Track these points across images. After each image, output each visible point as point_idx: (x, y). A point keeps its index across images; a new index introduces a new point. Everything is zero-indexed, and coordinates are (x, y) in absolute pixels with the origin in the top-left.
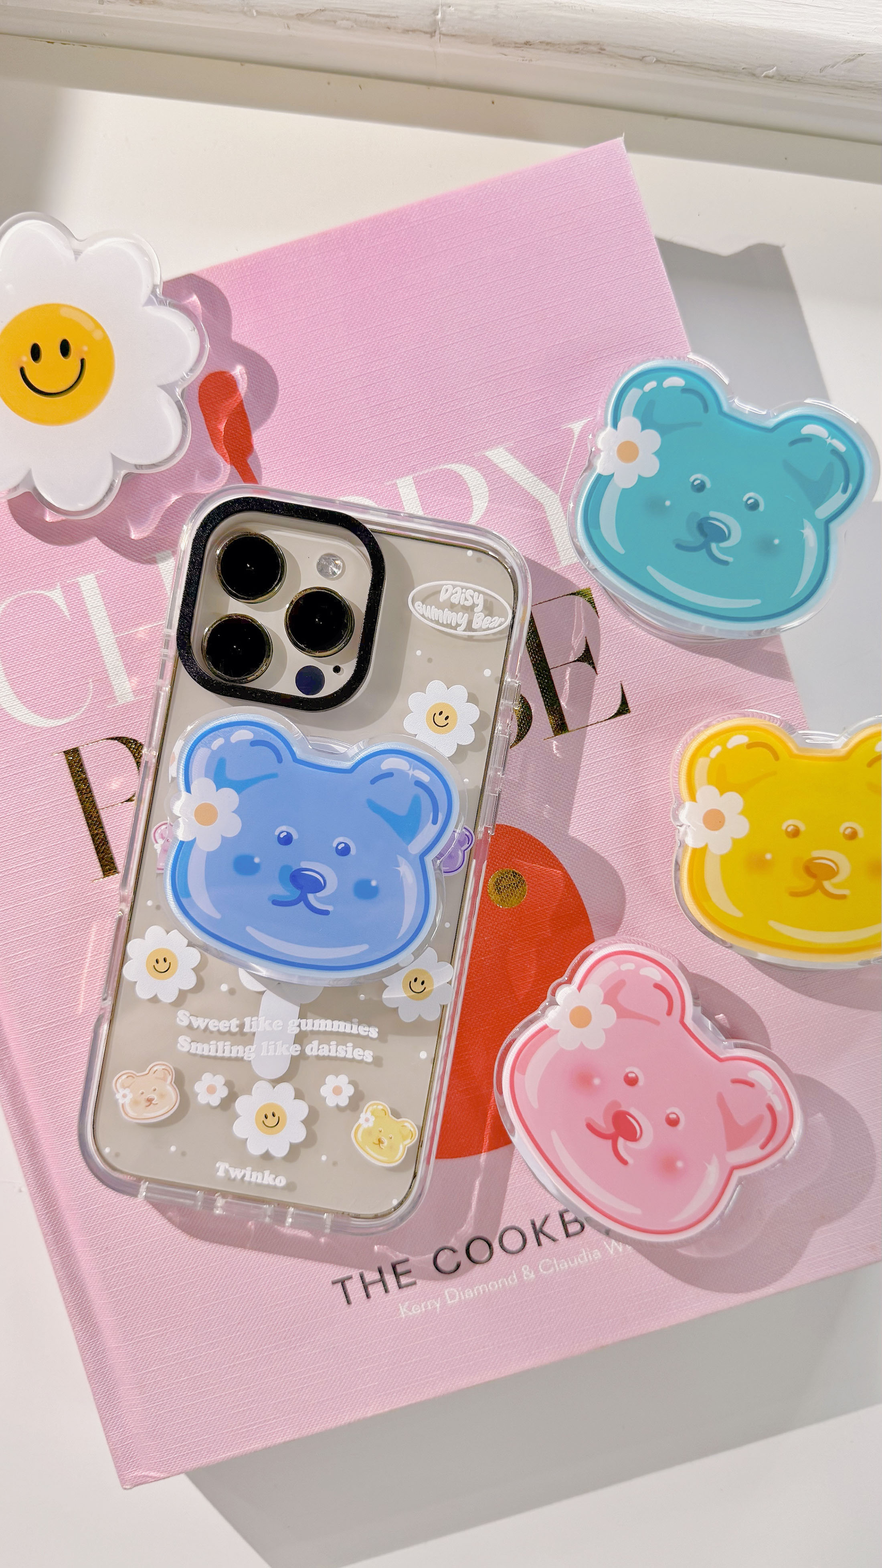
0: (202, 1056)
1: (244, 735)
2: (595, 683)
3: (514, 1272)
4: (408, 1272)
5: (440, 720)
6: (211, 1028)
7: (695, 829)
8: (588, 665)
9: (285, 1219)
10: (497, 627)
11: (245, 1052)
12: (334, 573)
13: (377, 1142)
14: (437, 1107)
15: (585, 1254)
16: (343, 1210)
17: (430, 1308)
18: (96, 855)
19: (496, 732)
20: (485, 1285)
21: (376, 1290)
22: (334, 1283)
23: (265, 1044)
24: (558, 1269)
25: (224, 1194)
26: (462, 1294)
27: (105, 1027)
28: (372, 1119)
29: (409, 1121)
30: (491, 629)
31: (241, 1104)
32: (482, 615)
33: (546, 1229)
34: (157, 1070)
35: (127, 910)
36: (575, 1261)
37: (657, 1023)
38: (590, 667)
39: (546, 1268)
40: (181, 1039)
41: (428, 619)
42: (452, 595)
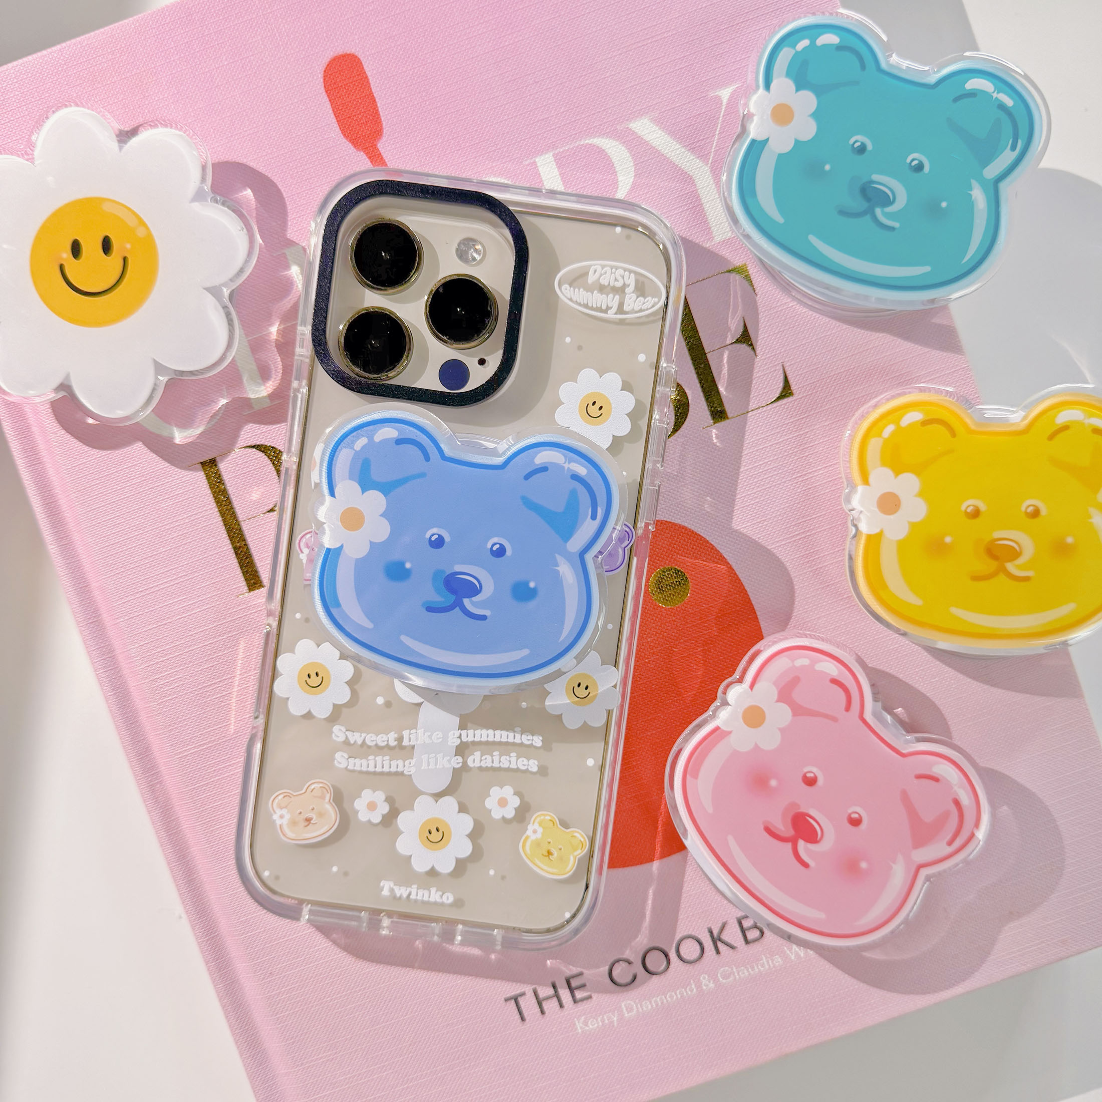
0: (361, 772)
1: (389, 433)
2: (755, 366)
3: (692, 982)
4: (583, 986)
5: (593, 410)
6: (369, 743)
7: (868, 514)
8: (746, 347)
9: (454, 937)
10: (650, 308)
11: (404, 766)
12: (474, 259)
13: (547, 854)
14: (607, 817)
15: (765, 960)
16: (514, 926)
17: (607, 1021)
18: (240, 569)
19: (653, 421)
20: (663, 997)
21: (551, 1006)
22: (506, 1000)
24: (737, 977)
25: (390, 914)
26: (639, 1006)
27: (258, 746)
28: (540, 830)
29: (580, 832)
30: (644, 310)
31: (404, 820)
32: (634, 296)
33: (724, 937)
34: (314, 789)
35: (275, 624)
36: (756, 968)
37: (834, 719)
38: (749, 349)
39: (726, 977)
40: (338, 755)
41: (576, 303)
42: (600, 276)
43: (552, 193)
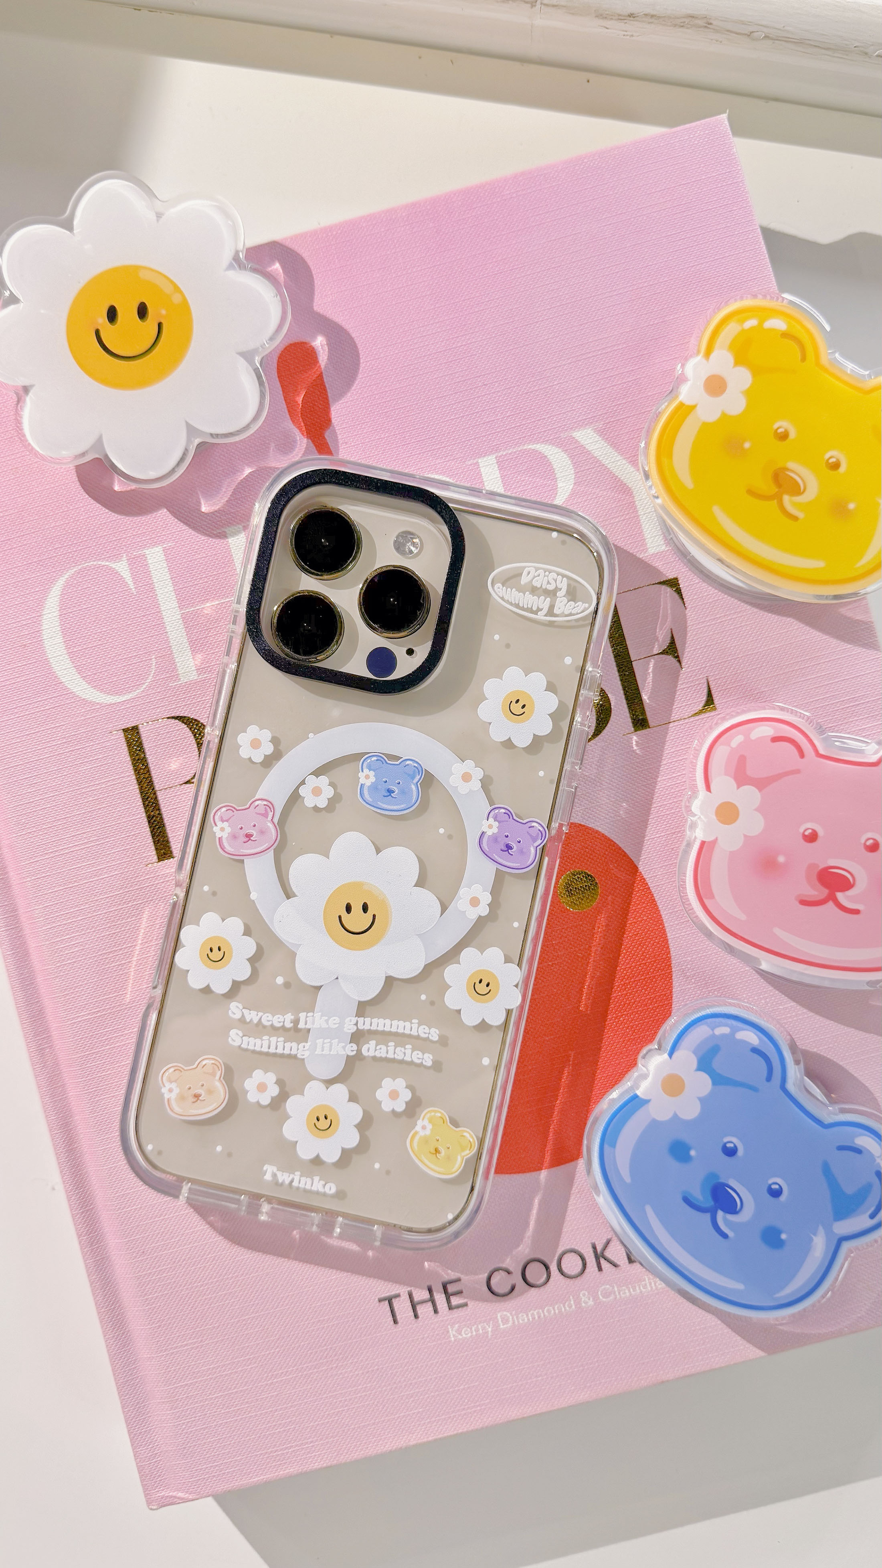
0: (254, 1052)
2: (680, 678)
3: (571, 1297)
4: (459, 1293)
5: (516, 708)
6: (265, 1022)
8: (672, 658)
9: (333, 1229)
10: (580, 613)
11: (298, 1049)
12: (411, 552)
13: (434, 1152)
14: (498, 1118)
15: (647, 1281)
16: (396, 1223)
17: (481, 1331)
18: (151, 838)
19: (575, 723)
20: (540, 1310)
21: (425, 1310)
22: (380, 1300)
23: (319, 1041)
24: (618, 1297)
25: (270, 1200)
26: (515, 1317)
27: (154, 1017)
28: (429, 1127)
29: (468, 1130)
30: (574, 615)
31: (293, 1104)
32: (565, 600)
33: (607, 1254)
34: (205, 1065)
35: (182, 895)
36: (637, 1288)
38: (674, 660)
39: (606, 1295)
40: (233, 1032)
41: (508, 602)
42: (534, 578)
43: (492, 495)
